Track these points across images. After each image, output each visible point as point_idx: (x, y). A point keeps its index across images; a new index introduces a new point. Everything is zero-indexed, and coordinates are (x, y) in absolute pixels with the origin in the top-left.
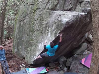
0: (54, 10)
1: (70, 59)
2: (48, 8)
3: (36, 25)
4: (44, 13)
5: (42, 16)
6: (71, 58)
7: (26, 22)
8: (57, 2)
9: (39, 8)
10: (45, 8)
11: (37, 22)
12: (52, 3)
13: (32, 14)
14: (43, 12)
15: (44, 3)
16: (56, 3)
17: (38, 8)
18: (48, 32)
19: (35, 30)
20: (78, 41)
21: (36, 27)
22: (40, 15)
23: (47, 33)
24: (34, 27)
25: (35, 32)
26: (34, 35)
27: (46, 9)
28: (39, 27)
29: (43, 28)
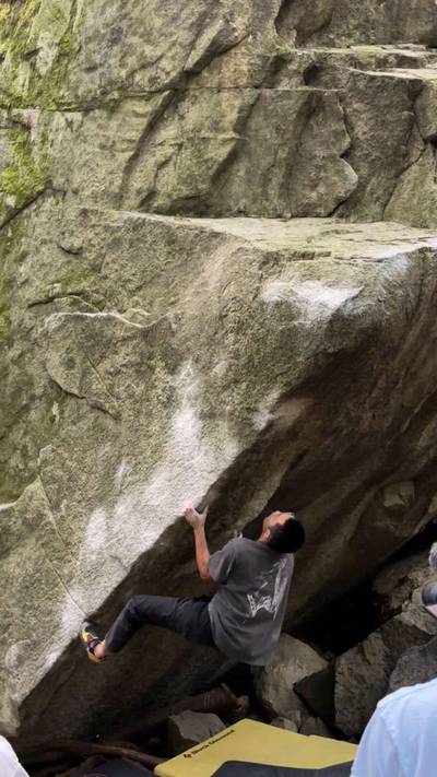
0: (201, 215)
1: (361, 651)
2: (152, 194)
3: (36, 344)
4: (116, 243)
5: (96, 269)
6: (375, 642)
8: (225, 141)
9: (55, 182)
10: (121, 197)
11: (50, 319)
12: (186, 153)
14: (107, 228)
16: (219, 152)
17: (48, 182)
18: (170, 402)
19: (33, 398)
20: (417, 480)
21: (43, 364)
22: (75, 253)
24: (13, 362)
26: (16, 436)
27: (133, 201)
28: (70, 364)
29: (119, 372)
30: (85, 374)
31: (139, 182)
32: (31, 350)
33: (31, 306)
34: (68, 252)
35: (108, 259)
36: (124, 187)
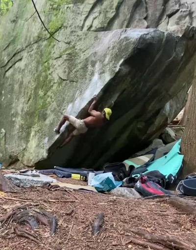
2: (91, 26)
3: (56, 69)
4: (80, 39)
5: (74, 47)
7: (26, 65)
8: (112, 12)
9: (64, 25)
10: (82, 27)
11: (60, 61)
12: (102, 15)
13: (45, 43)
14: (78, 36)
15: (78, 14)
16: (111, 15)
17: (62, 25)
18: (92, 74)
19: (54, 83)
21: (58, 74)
22: (69, 43)
23: (88, 76)
24: (50, 74)
25: (54, 88)
26: (49, 93)
27: (85, 28)
28: (65, 72)
29: (78, 71)
30: (69, 73)
31: (88, 23)
32: (55, 71)
33: (55, 59)
34: (67, 43)
35: (78, 44)
36: (83, 25)
